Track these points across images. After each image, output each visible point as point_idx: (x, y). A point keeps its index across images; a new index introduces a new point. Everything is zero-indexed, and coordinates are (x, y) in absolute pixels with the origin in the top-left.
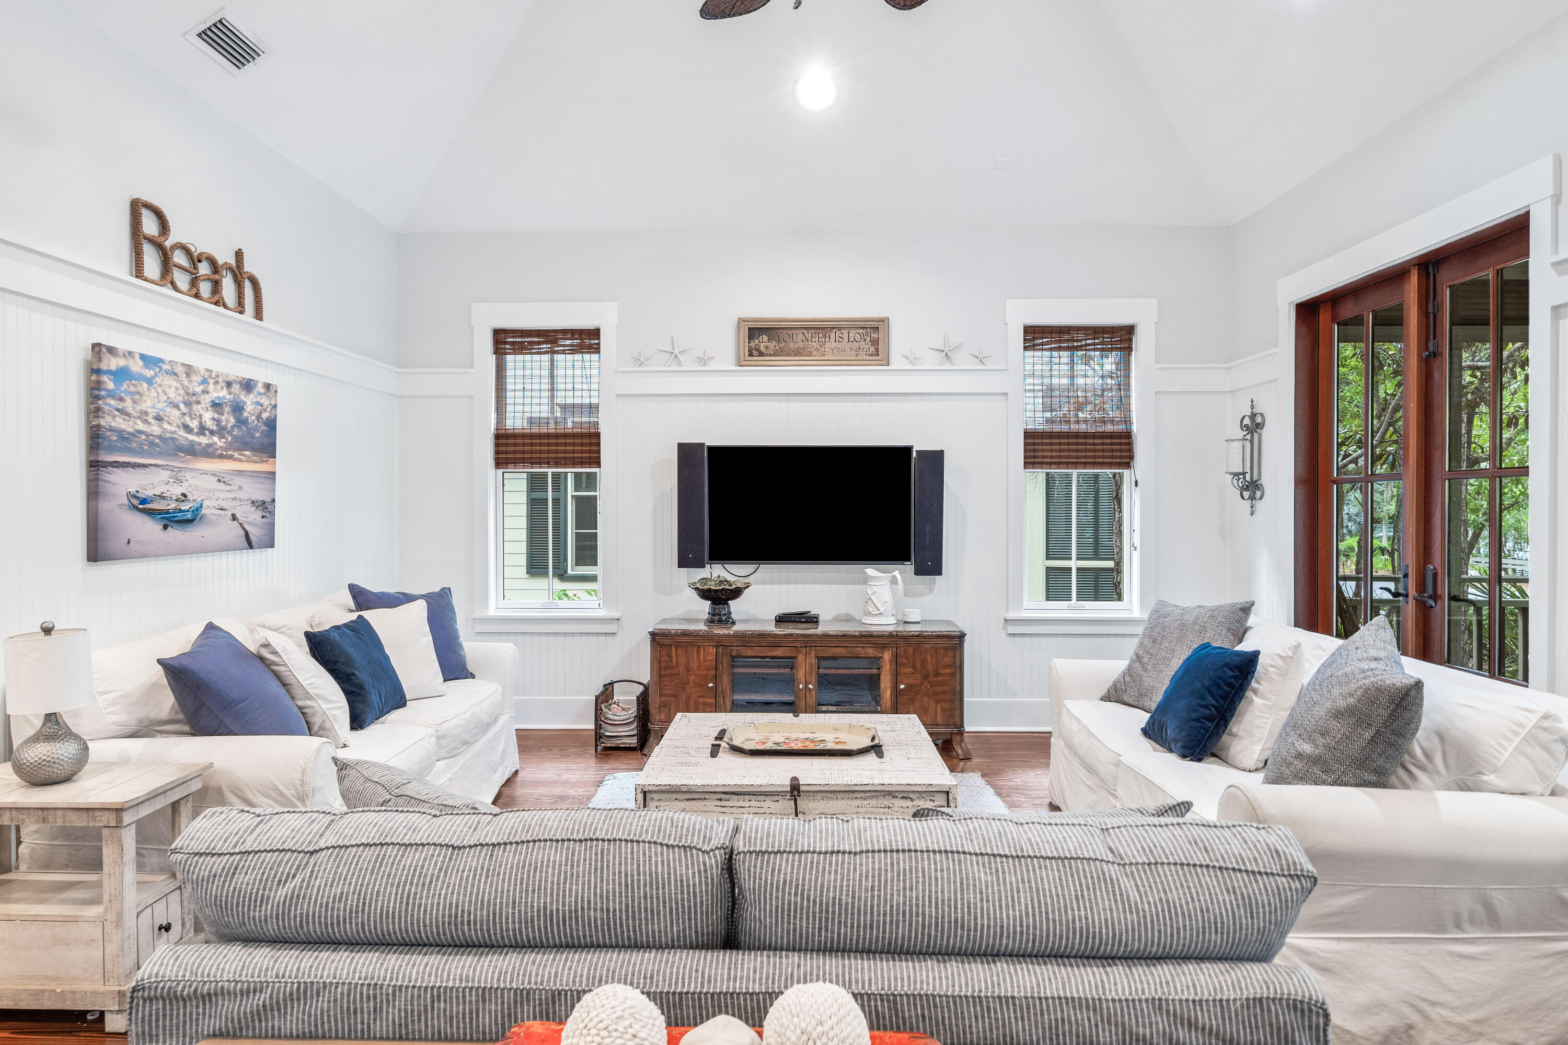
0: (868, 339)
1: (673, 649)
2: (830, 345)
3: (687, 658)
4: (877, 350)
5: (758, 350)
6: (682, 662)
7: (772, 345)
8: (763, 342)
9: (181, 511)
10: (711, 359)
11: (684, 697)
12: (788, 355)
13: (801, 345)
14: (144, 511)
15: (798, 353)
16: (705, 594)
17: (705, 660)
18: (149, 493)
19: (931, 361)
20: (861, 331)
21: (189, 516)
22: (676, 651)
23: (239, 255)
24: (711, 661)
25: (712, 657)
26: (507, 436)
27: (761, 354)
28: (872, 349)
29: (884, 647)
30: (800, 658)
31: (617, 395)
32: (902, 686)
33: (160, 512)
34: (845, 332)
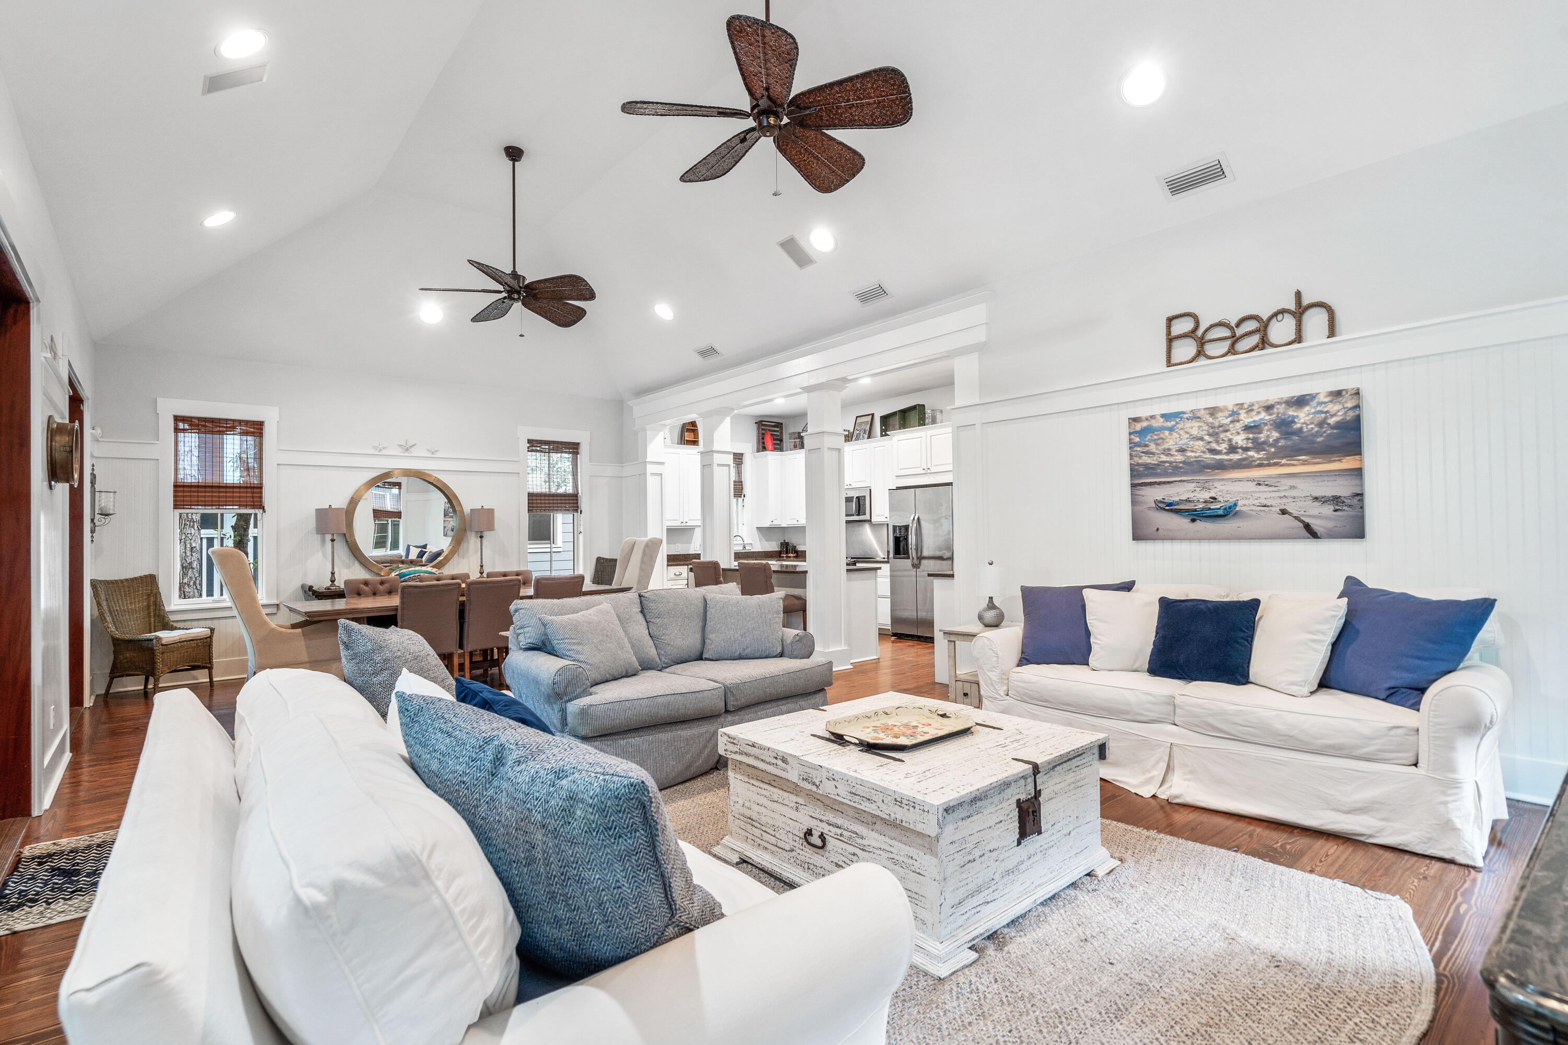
9: (1210, 509)
14: (1171, 511)
18: (1177, 499)
21: (1221, 512)
23: (1298, 295)
33: (1187, 510)
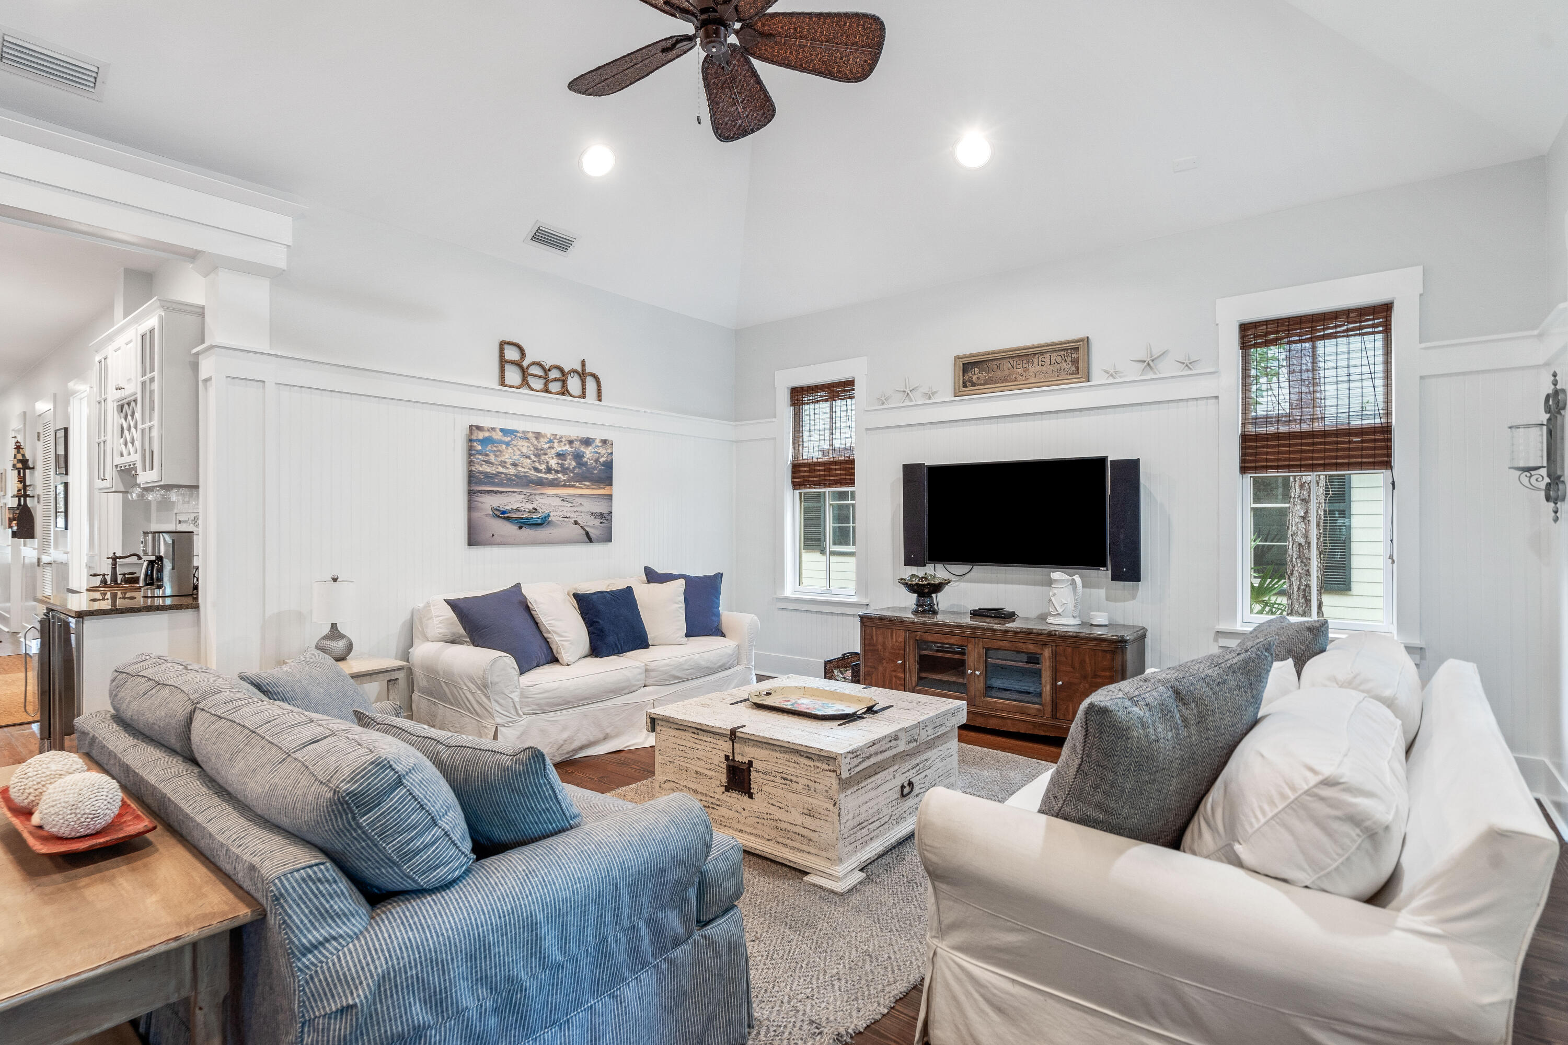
0: (1069, 359)
1: (874, 629)
2: (1034, 368)
3: (884, 638)
4: (1077, 369)
5: (971, 381)
6: (880, 640)
7: (983, 375)
8: (975, 374)
9: (532, 518)
10: (933, 393)
11: (882, 670)
12: (996, 383)
13: (1007, 372)
14: (504, 518)
15: (1004, 380)
16: (912, 588)
17: (897, 641)
18: (509, 508)
19: (1133, 372)
20: (1063, 353)
21: (539, 521)
22: (876, 631)
23: (583, 362)
24: (900, 642)
25: (901, 639)
26: (799, 465)
27: (973, 384)
28: (1073, 368)
29: (1044, 645)
30: (970, 647)
31: (867, 429)
32: (1060, 683)
33: (516, 519)
34: (1047, 356)
